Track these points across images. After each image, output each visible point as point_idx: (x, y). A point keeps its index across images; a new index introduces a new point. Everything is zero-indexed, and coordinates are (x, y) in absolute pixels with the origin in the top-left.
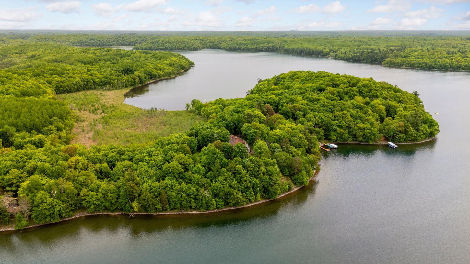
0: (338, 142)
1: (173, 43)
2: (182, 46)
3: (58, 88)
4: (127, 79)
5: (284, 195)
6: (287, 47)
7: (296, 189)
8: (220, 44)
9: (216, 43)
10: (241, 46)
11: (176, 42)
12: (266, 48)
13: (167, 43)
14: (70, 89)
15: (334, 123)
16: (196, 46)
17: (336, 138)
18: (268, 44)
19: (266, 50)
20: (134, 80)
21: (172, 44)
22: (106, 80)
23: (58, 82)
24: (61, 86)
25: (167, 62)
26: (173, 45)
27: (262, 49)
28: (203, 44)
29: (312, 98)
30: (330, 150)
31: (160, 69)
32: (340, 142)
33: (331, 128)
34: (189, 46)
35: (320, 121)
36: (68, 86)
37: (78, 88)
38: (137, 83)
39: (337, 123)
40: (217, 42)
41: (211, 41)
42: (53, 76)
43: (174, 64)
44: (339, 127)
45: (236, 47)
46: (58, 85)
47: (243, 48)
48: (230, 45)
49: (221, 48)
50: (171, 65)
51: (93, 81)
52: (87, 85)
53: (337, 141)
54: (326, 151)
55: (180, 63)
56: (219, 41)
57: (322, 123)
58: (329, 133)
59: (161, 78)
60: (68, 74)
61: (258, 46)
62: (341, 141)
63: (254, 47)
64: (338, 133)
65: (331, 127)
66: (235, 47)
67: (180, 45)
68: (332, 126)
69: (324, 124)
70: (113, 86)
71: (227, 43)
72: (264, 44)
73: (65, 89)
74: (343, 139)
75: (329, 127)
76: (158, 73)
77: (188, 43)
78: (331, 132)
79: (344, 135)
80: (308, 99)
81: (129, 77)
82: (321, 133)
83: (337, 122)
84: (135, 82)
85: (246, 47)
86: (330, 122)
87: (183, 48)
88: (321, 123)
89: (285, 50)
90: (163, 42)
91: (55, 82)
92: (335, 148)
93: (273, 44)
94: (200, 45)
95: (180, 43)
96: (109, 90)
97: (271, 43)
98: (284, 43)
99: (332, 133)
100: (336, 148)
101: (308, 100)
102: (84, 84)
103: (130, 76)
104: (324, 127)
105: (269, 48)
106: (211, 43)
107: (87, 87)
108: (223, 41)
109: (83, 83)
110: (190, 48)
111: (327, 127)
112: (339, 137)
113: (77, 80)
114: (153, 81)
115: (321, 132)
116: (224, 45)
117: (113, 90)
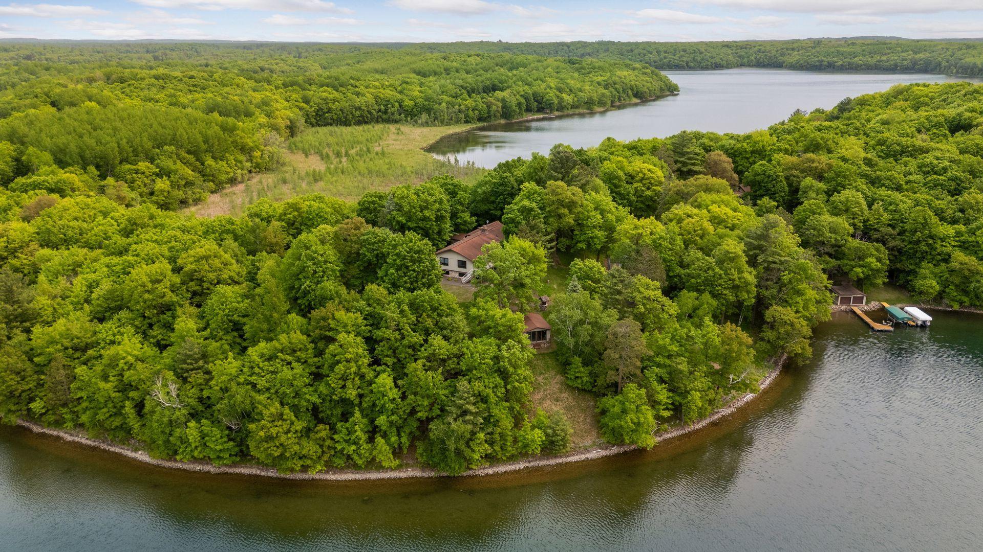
0: (947, 306)
1: (665, 52)
2: (685, 59)
3: (320, 113)
4: (474, 104)
5: (522, 466)
6: (969, 60)
7: (595, 454)
8: (782, 55)
9: (774, 53)
10: (835, 59)
11: (675, 50)
12: (905, 63)
13: (651, 54)
14: (345, 118)
15: (948, 230)
16: (721, 59)
17: (937, 287)
18: (915, 53)
19: (906, 69)
20: (489, 107)
21: (662, 56)
22: (426, 103)
23: (325, 100)
24: (329, 110)
25: (600, 79)
26: (665, 58)
27: (896, 66)
28: (740, 57)
29: (898, 145)
30: (891, 329)
31: (571, 90)
32: (956, 307)
33: (924, 248)
34: (702, 60)
35: (886, 216)
36: (341, 110)
37: (362, 116)
38: (495, 116)
39: (959, 234)
40: (777, 51)
41: (763, 49)
42: (321, 89)
43: (615, 84)
44: (964, 246)
45: (822, 61)
46: (324, 106)
47: (840, 63)
48: (809, 56)
49: (784, 65)
50: (606, 85)
51: (401, 106)
52: (386, 112)
53: (945, 301)
54: (873, 328)
55: (633, 83)
56: (783, 49)
57: (893, 227)
58: (918, 265)
59: (566, 112)
60: (356, 87)
61: (884, 58)
62: (961, 303)
63: (872, 61)
64: (952, 271)
65: (928, 245)
66: (818, 61)
67: (682, 56)
68: (931, 241)
69: (901, 233)
70: (436, 119)
71: (801, 52)
72: (903, 54)
73: (335, 117)
74: (972, 295)
75: (918, 242)
76: (561, 100)
77: (701, 53)
78: (924, 264)
79: (978, 281)
80: (882, 145)
81: (480, 100)
82: (869, 260)
83: (963, 228)
84: (489, 112)
85: (849, 60)
86: (925, 225)
87: (687, 63)
88: (889, 225)
89: (961, 67)
90: (645, 52)
91: (317, 100)
92: (920, 323)
93: (928, 55)
94: (731, 57)
95: (682, 53)
96: (426, 124)
97: (925, 51)
98: (965, 51)
99: (926, 268)
100: (923, 326)
101: (882, 151)
102: (380, 111)
103: (482, 99)
104: (898, 243)
105: (915, 63)
106: (761, 54)
107: (384, 117)
108: (793, 49)
109: (376, 107)
110: (703, 64)
111: (910, 243)
112: (956, 286)
113: (367, 99)
114: (541, 116)
115: (871, 255)
116: (795, 57)
117: (435, 126)
